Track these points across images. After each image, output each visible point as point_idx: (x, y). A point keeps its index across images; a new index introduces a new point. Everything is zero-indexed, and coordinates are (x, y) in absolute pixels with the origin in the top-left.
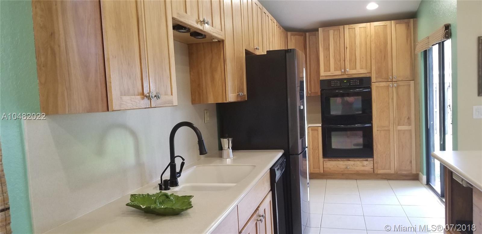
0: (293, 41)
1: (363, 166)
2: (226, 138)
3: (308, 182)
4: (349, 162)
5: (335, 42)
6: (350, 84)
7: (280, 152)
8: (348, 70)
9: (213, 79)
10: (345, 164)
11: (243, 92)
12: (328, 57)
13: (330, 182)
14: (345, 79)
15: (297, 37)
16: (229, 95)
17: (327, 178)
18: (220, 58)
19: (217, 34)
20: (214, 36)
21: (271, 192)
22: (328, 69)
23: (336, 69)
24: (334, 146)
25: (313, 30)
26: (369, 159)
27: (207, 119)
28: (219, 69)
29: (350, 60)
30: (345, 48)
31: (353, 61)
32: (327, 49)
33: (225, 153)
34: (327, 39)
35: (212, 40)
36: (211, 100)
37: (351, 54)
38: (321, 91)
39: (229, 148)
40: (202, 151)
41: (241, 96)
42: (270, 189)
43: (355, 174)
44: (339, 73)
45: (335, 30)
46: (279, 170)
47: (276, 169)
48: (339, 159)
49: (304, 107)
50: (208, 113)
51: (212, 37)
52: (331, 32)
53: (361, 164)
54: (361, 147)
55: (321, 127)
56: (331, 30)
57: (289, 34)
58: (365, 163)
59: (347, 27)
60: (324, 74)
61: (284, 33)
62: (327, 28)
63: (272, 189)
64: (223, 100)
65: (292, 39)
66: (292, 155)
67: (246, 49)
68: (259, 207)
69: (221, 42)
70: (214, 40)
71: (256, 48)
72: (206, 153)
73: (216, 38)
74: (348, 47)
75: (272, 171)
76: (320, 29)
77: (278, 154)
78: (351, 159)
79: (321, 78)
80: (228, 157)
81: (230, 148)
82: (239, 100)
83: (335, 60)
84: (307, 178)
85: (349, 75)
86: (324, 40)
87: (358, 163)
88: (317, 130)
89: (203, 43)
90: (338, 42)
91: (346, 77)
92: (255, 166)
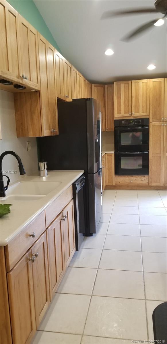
0: (96, 91)
1: (142, 181)
2: (43, 162)
3: (101, 192)
4: (133, 178)
5: (125, 92)
6: (135, 123)
7: (81, 172)
8: (133, 113)
9: (32, 119)
10: (129, 179)
11: (55, 129)
12: (120, 103)
13: (120, 192)
14: (131, 119)
15: (99, 88)
16: (44, 132)
17: (117, 189)
18: (37, 104)
19: (33, 86)
20: (31, 88)
21: (73, 200)
22: (119, 112)
23: (125, 113)
24: (123, 167)
25: (110, 83)
26: (146, 176)
27: (29, 148)
28: (36, 112)
29: (135, 106)
30: (132, 97)
31: (137, 107)
32: (119, 97)
33: (42, 172)
34: (119, 90)
35: (31, 90)
36: (31, 135)
37: (136, 101)
38: (115, 128)
39: (44, 169)
40: (22, 172)
41: (53, 132)
42: (72, 198)
43: (136, 186)
44: (127, 115)
45: (125, 84)
46: (79, 185)
47: (77, 184)
48: (126, 176)
49: (99, 140)
50: (30, 144)
51: (31, 89)
52: (123, 85)
53: (140, 179)
54: (141, 167)
55: (114, 154)
56: (123, 83)
57: (93, 85)
58: (143, 179)
59: (133, 82)
60: (117, 116)
61: (89, 85)
62: (120, 82)
63: (74, 198)
64: (39, 135)
65: (95, 89)
66: (90, 174)
67: (58, 97)
68: (62, 210)
69: (38, 92)
70: (32, 91)
71: (66, 97)
72: (25, 174)
73: (33, 89)
74: (134, 96)
75: (74, 186)
76: (115, 83)
77: (80, 173)
78: (133, 176)
79: (115, 119)
80: (44, 176)
81: (46, 169)
82: (52, 134)
83: (125, 106)
84: (101, 189)
85: (134, 117)
86: (118, 90)
87: (139, 178)
88: (112, 156)
89: (24, 92)
90: (127, 92)
91: (132, 118)
92: (62, 182)
